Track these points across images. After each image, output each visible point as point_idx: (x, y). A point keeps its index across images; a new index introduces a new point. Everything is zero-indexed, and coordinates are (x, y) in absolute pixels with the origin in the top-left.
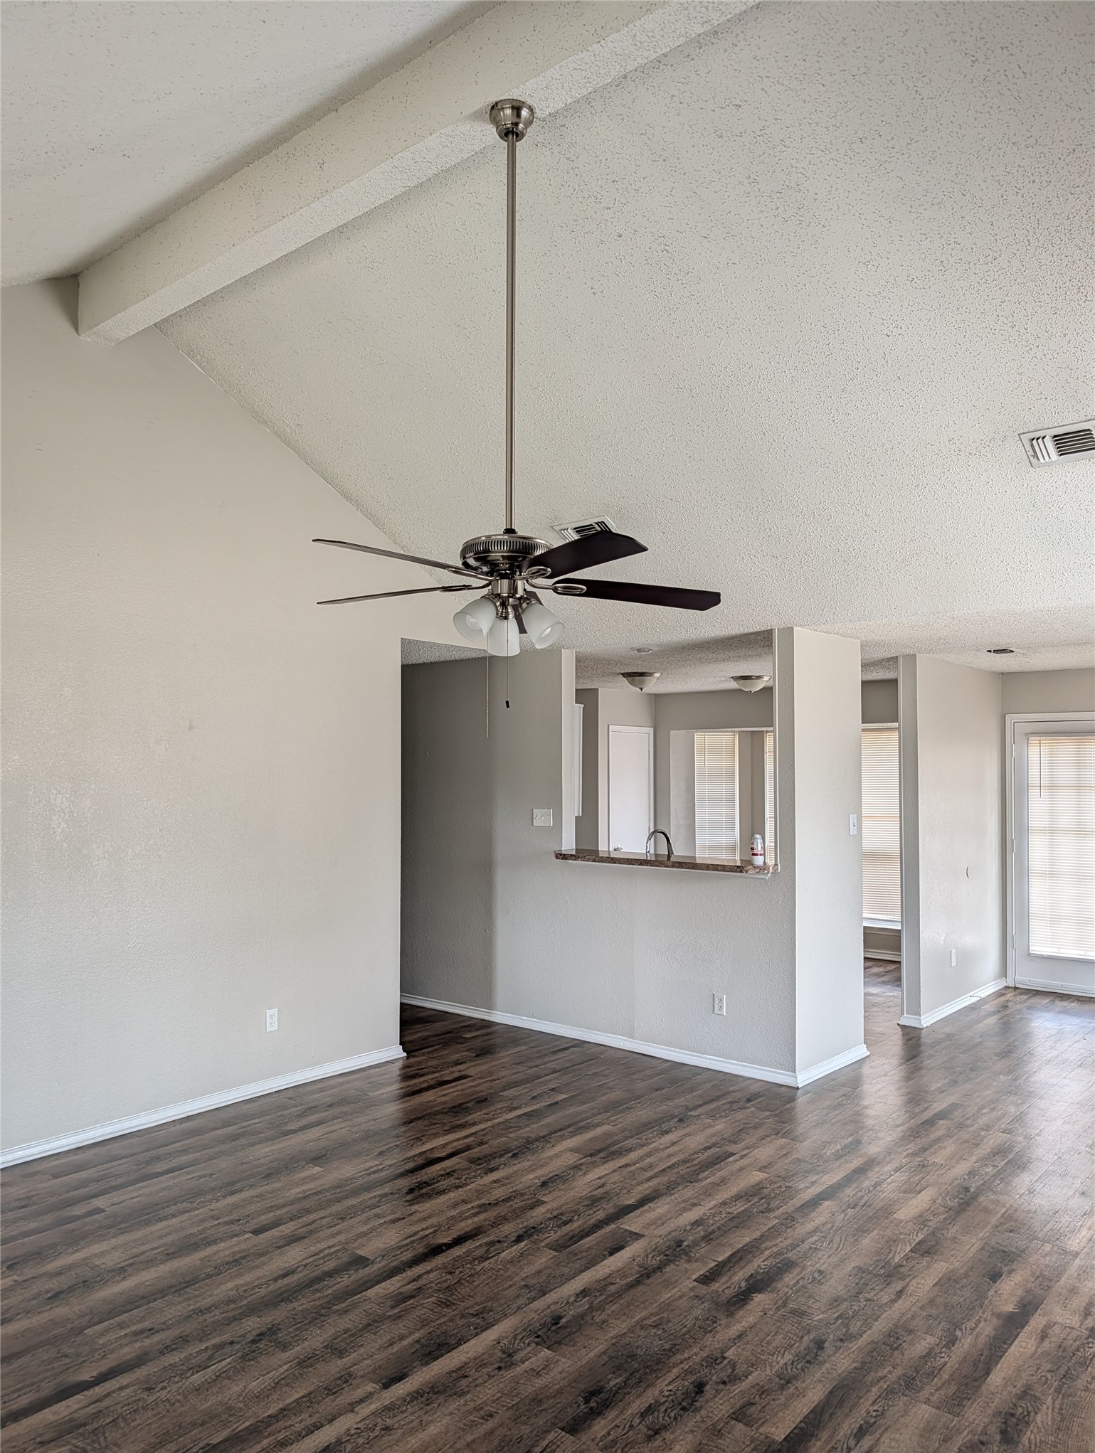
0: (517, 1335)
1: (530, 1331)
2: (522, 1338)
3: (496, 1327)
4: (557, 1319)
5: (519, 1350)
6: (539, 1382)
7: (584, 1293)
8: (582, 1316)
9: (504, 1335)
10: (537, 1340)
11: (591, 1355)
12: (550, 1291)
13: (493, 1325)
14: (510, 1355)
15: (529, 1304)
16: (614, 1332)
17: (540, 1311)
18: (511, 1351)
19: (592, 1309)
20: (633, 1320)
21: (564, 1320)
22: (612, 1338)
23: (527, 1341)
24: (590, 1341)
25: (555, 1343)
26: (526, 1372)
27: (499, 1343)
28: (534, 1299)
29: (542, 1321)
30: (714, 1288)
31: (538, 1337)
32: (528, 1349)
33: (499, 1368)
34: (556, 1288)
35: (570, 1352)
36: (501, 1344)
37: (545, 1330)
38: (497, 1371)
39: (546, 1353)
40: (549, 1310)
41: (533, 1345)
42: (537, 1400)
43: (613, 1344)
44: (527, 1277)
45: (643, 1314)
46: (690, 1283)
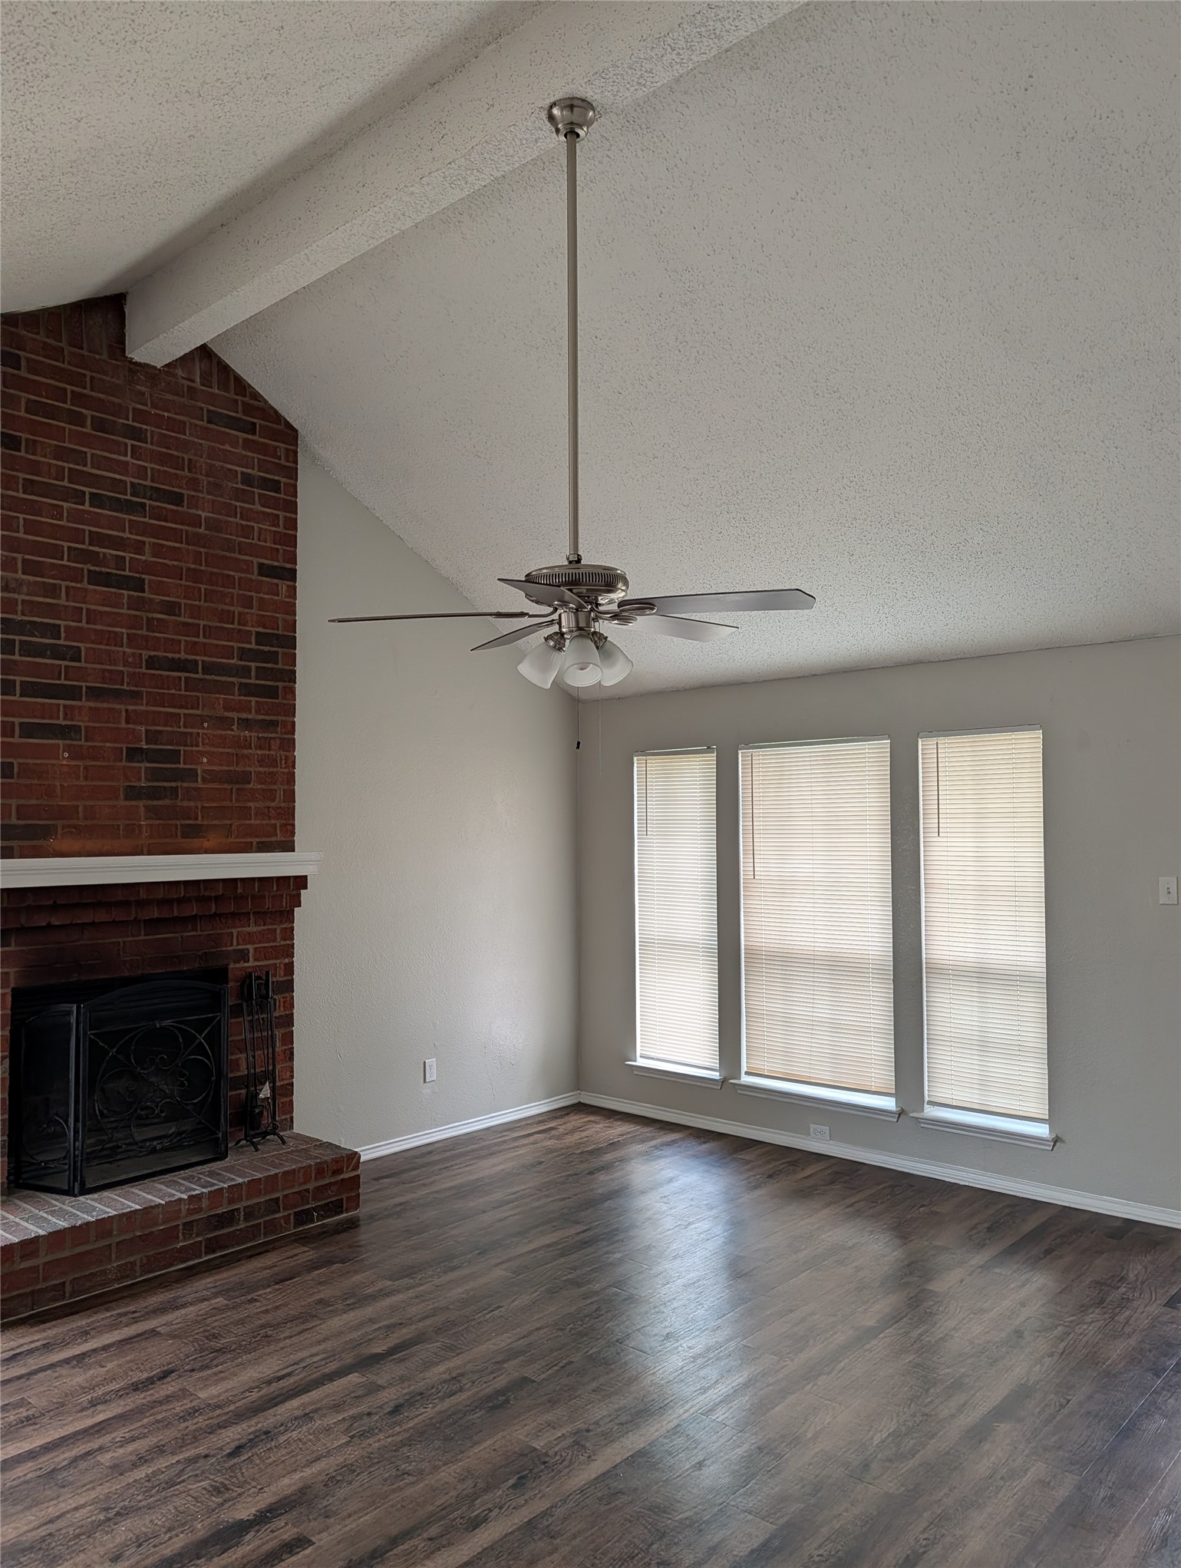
0: (568, 1466)
1: (553, 1471)
2: (563, 1461)
3: (594, 1476)
4: (520, 1484)
5: (568, 1448)
6: (548, 1417)
7: (475, 1524)
8: (488, 1489)
9: (583, 1467)
10: (547, 1459)
11: (489, 1442)
12: (518, 1529)
13: (596, 1479)
14: (576, 1443)
15: (552, 1507)
16: (456, 1468)
17: (539, 1496)
18: (576, 1447)
19: (473, 1498)
20: (427, 1482)
21: (511, 1482)
22: (460, 1460)
23: (557, 1458)
24: (487, 1456)
25: (526, 1455)
26: (561, 1426)
27: (589, 1457)
28: (544, 1514)
29: (537, 1481)
30: (295, 1530)
31: (545, 1463)
32: (556, 1449)
33: (588, 1431)
34: (511, 1533)
35: (512, 1444)
36: (587, 1455)
37: (535, 1470)
38: (591, 1427)
39: (538, 1444)
40: (526, 1497)
41: (551, 1453)
42: (553, 1402)
43: (462, 1452)
44: (550, 1554)
45: (412, 1490)
46: (323, 1540)
